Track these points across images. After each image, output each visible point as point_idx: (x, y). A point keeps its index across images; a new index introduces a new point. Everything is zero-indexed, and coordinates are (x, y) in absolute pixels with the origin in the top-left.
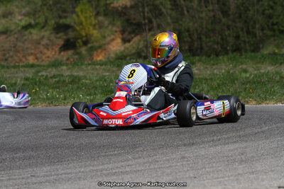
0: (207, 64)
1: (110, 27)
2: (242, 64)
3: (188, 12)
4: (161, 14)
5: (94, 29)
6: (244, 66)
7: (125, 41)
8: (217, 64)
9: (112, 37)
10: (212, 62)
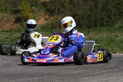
0: (96, 33)
1: (38, 12)
2: (114, 32)
3: (77, 5)
4: (64, 6)
5: (30, 13)
6: (116, 34)
7: (46, 19)
8: (101, 32)
9: (39, 17)
10: (98, 31)
